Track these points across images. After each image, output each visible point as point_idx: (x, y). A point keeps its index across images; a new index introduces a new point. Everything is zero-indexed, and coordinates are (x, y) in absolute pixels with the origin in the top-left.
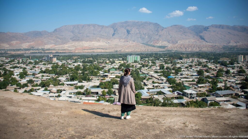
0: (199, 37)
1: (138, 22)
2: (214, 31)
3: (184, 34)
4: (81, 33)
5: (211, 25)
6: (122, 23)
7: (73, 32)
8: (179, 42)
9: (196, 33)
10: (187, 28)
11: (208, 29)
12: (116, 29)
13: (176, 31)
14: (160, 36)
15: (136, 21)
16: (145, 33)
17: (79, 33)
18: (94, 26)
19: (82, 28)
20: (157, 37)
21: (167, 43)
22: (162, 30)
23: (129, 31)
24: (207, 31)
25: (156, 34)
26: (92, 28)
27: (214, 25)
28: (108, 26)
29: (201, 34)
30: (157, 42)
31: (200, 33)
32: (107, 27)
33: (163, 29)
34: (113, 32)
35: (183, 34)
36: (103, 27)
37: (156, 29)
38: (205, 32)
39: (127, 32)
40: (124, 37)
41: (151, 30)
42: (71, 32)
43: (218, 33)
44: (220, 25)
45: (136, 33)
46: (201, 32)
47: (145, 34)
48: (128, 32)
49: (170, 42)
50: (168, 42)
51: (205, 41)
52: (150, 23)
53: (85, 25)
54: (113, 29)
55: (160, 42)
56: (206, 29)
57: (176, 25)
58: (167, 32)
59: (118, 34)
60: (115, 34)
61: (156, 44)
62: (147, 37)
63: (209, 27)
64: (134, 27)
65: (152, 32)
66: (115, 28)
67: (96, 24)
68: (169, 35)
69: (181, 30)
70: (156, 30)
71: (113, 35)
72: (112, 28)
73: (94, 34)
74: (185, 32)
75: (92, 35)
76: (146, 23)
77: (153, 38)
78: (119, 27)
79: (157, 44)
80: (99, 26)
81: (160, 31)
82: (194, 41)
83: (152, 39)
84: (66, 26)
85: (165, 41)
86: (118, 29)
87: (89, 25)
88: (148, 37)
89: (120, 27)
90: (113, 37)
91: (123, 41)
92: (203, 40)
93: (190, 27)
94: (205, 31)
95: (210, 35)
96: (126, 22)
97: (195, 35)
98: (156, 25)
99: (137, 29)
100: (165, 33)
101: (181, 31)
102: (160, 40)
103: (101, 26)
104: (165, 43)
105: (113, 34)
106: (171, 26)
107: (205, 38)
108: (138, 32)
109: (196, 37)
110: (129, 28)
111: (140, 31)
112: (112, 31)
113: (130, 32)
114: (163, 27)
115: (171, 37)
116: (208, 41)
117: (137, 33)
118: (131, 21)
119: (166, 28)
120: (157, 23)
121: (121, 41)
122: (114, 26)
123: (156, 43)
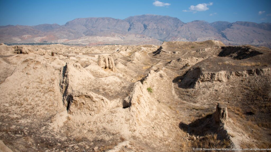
0: (221, 34)
1: (156, 16)
2: (238, 29)
3: (205, 31)
4: (94, 27)
5: (235, 22)
6: (139, 17)
7: (86, 26)
8: (198, 39)
9: (218, 30)
10: (209, 24)
11: (232, 26)
12: (133, 23)
13: (197, 28)
14: (179, 32)
16: (163, 28)
17: (92, 27)
18: (109, 19)
19: (96, 22)
20: (176, 33)
22: (181, 26)
23: (146, 26)
24: (230, 28)
25: (175, 30)
26: (107, 22)
27: (239, 22)
28: (124, 20)
29: (223, 32)
30: (175, 39)
32: (123, 21)
33: (183, 24)
34: (129, 27)
36: (118, 20)
37: (176, 24)
38: (228, 29)
39: (144, 27)
40: (140, 32)
41: (170, 25)
42: (84, 26)
43: (241, 31)
44: (246, 23)
45: (154, 28)
46: (223, 29)
47: (164, 29)
49: (189, 38)
50: (187, 39)
51: (227, 39)
52: (169, 18)
53: (99, 18)
55: (179, 39)
56: (230, 26)
57: (197, 21)
58: (187, 28)
59: (135, 29)
60: (132, 29)
62: (164, 33)
63: (233, 24)
64: (151, 22)
65: (171, 27)
66: (131, 23)
67: (111, 18)
68: (189, 31)
69: (202, 26)
70: (175, 26)
71: (129, 30)
72: (128, 22)
73: (109, 28)
74: (206, 29)
75: (106, 29)
76: (165, 17)
78: (135, 21)
80: (114, 19)
81: (180, 27)
82: (215, 39)
83: (171, 35)
84: (79, 19)
85: (184, 37)
86: (135, 23)
87: (103, 19)
88: (166, 33)
89: (136, 21)
90: (129, 32)
91: (139, 36)
92: (224, 38)
93: (213, 23)
95: (232, 32)
96: (144, 16)
97: (217, 32)
98: (176, 20)
99: (155, 23)
100: (185, 29)
101: (202, 28)
102: (178, 37)
103: (116, 20)
106: (192, 22)
107: (227, 36)
108: (156, 27)
109: (217, 34)
110: (146, 23)
111: (158, 26)
112: (128, 26)
113: (147, 28)
114: (183, 22)
115: (190, 34)
116: (229, 39)
117: (154, 29)
118: (148, 14)
119: (186, 24)
120: (176, 18)
121: (137, 36)
122: (130, 20)
123: (174, 39)
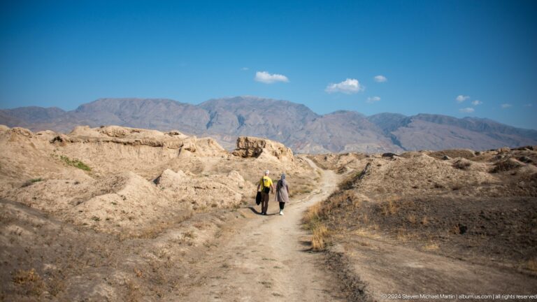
0: (390, 139)
1: (263, 101)
2: (422, 128)
3: (359, 132)
4: (138, 118)
5: (417, 114)
6: (228, 100)
7: (120, 115)
8: (346, 147)
9: (384, 130)
10: (367, 119)
11: (411, 122)
12: (216, 112)
13: (343, 125)
14: (308, 133)
15: (260, 98)
16: (276, 125)
17: (133, 117)
18: (168, 103)
19: (141, 107)
20: (302, 135)
21: (322, 148)
22: (313, 121)
23: (243, 120)
24: (407, 126)
25: (301, 127)
26: (164, 108)
27: (424, 115)
28: (198, 105)
29: (395, 133)
30: (302, 146)
31: (393, 131)
32: (196, 107)
33: (315, 117)
34: (209, 119)
35: (356, 130)
36: (186, 106)
37: (302, 118)
38: (404, 128)
39: (239, 121)
40: (231, 131)
41: (290, 119)
42: (115, 114)
43: (429, 132)
44: (436, 117)
45: (258, 123)
46: (394, 128)
47: (278, 126)
48: (241, 120)
49: (329, 145)
50: (324, 147)
51: (401, 147)
52: (289, 105)
53: (147, 100)
54: (209, 112)
55: (308, 145)
56: (406, 122)
57: (343, 112)
58: (324, 126)
59: (220, 124)
60: (214, 124)
61: (298, 149)
62: (280, 133)
63: (411, 118)
64: (253, 111)
65: (293, 123)
66: (213, 112)
67: (172, 101)
68: (328, 131)
69: (353, 122)
70: (301, 121)
71: (208, 126)
72: (206, 109)
73: (167, 121)
74: (361, 128)
75: (162, 123)
76: (280, 102)
77: (294, 136)
78: (221, 109)
79: (301, 149)
80: (178, 104)
81: (309, 123)
82: (379, 147)
83: (292, 138)
84: (106, 99)
85: (318, 143)
86: (220, 113)
87: (156, 102)
88: (283, 134)
89: (224, 108)
90: (209, 129)
91: (230, 139)
92: (396, 146)
93: (374, 116)
94: (403, 126)
95: (411, 135)
96: (238, 99)
97: (382, 134)
98: (302, 108)
99: (260, 115)
100: (320, 126)
101: (354, 124)
102: (307, 142)
103: (182, 104)
104: (318, 147)
105: (207, 123)
106: (334, 113)
107: (401, 141)
108: (262, 122)
109: (383, 138)
110: (243, 113)
111: (267, 120)
112: (206, 118)
113: (245, 122)
114: (316, 114)
115: (330, 137)
116: (407, 149)
117: (260, 125)
118: (248, 96)
119: (322, 117)
120: (303, 105)
121: (224, 139)
122: (210, 107)
123: (299, 147)
